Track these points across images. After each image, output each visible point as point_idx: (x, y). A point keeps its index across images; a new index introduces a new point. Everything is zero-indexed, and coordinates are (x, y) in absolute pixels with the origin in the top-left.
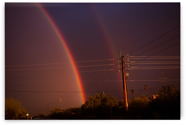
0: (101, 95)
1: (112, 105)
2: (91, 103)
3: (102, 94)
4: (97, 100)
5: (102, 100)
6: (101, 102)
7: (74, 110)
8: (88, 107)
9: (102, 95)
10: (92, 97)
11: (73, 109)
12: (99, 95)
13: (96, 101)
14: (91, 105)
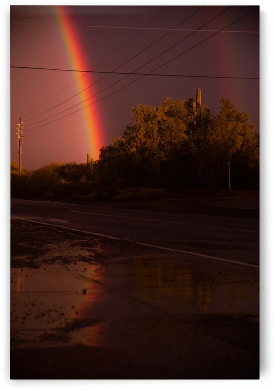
0: (189, 105)
1: (234, 142)
2: (148, 135)
3: (191, 100)
4: (171, 121)
5: (191, 124)
6: (187, 132)
7: (67, 171)
8: (137, 147)
9: (194, 104)
10: (153, 109)
11: (63, 168)
12: (181, 104)
13: (168, 128)
14: (149, 142)
